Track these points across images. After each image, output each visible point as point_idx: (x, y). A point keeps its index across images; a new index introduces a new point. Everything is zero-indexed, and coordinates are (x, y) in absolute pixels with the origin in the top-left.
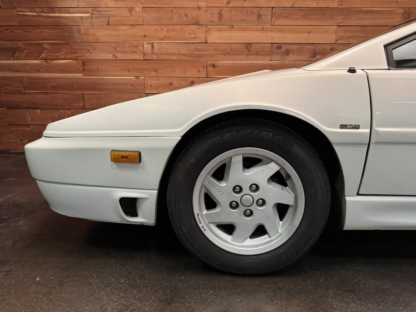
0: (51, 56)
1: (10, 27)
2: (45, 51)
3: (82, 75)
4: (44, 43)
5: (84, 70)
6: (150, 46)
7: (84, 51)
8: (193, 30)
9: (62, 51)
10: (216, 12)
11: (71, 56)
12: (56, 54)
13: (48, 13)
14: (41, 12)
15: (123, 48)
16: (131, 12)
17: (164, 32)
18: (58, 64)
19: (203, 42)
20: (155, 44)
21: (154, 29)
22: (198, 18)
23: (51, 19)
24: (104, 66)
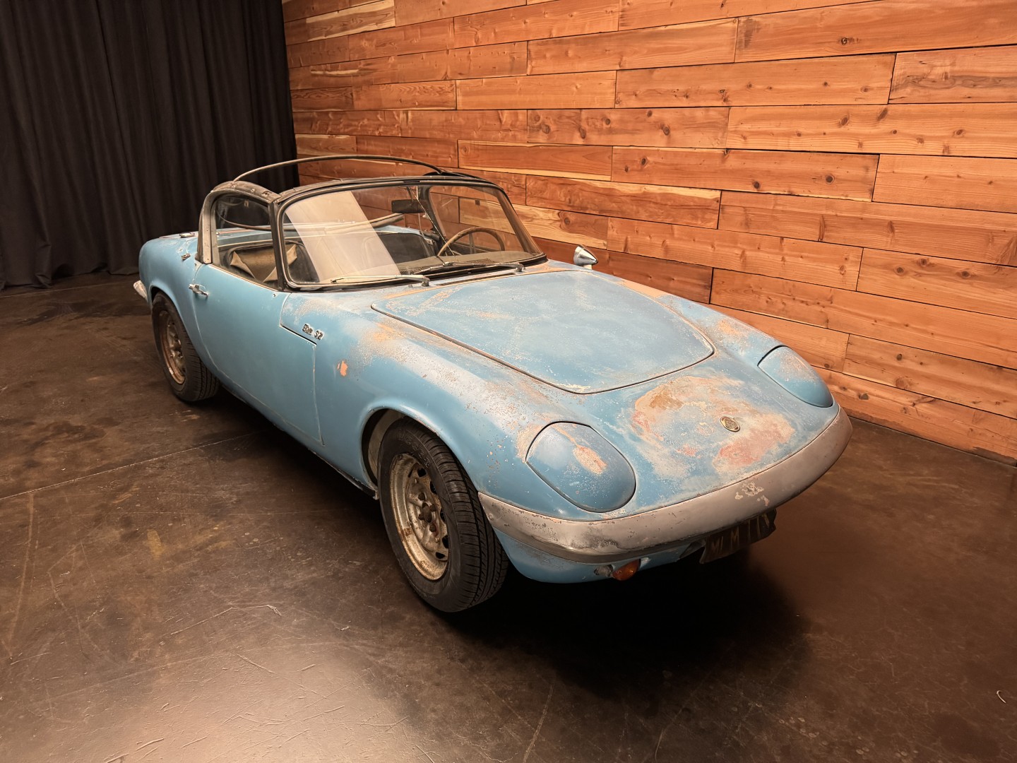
0: (335, 129)
1: (308, 91)
2: (331, 123)
4: (327, 113)
5: (357, 150)
6: (405, 115)
7: (356, 123)
8: (442, 89)
9: (341, 123)
11: (348, 130)
12: (338, 127)
13: (330, 71)
14: (326, 70)
15: (385, 118)
16: (389, 64)
17: (417, 94)
18: (339, 141)
19: (452, 108)
20: (410, 114)
21: (408, 89)
22: (447, 69)
23: (332, 80)
24: (372, 145)
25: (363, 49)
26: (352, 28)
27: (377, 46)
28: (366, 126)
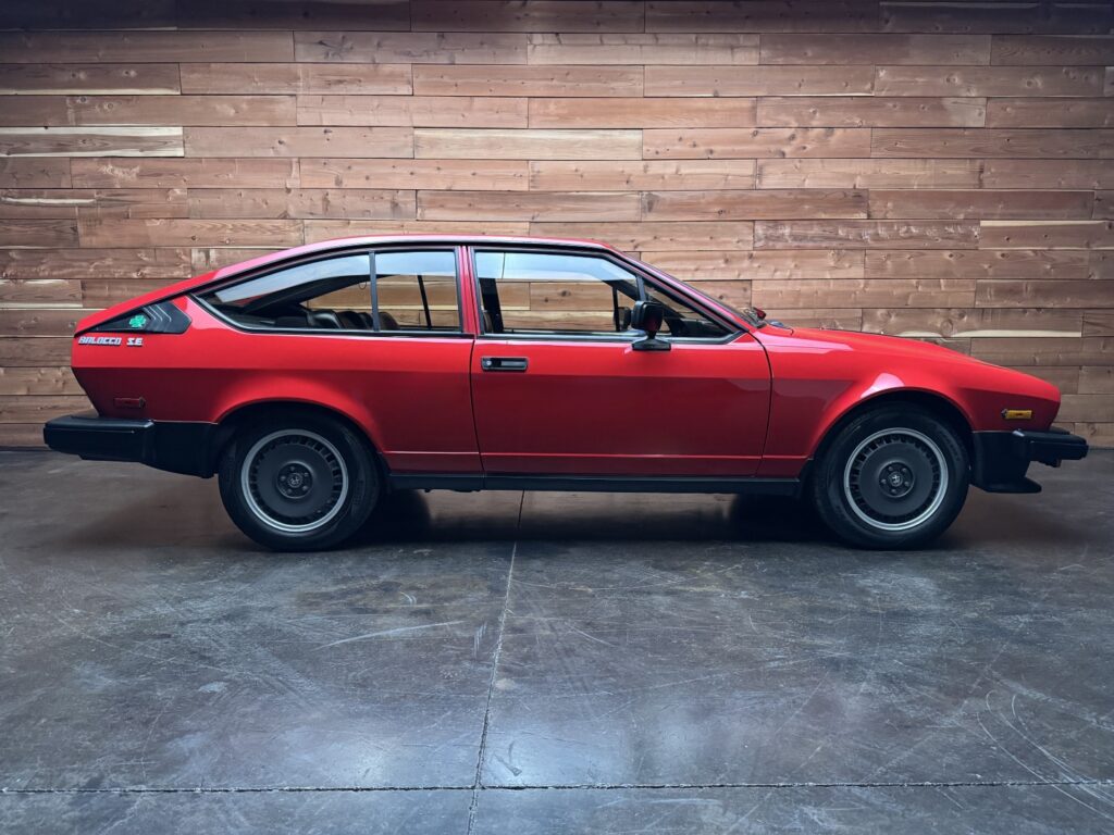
0: (24, 272)
2: (13, 264)
3: (81, 306)
5: (84, 297)
6: (203, 255)
7: (84, 264)
8: (278, 228)
9: (42, 264)
10: (317, 197)
11: (61, 272)
12: (34, 269)
13: (19, 198)
14: (6, 196)
15: (155, 257)
16: (168, 197)
17: (228, 231)
18: (37, 288)
20: (213, 253)
21: (209, 226)
22: (287, 207)
23: (23, 209)
24: (122, 289)
25: (107, 177)
26: (80, 150)
27: (140, 175)
28: (109, 266)
